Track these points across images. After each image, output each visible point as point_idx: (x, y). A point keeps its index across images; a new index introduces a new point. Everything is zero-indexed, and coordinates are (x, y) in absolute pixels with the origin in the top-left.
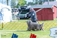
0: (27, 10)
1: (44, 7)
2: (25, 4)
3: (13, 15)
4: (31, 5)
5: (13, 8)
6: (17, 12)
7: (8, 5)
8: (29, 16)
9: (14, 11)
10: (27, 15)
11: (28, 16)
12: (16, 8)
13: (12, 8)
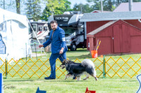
0: (71, 26)
1: (118, 19)
2: (65, 11)
3: (33, 39)
5: (32, 21)
6: (43, 32)
7: (18, 12)
8: (77, 43)
9: (35, 30)
11: (74, 43)
12: (40, 21)
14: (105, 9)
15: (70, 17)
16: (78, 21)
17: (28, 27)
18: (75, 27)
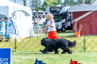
0: (61, 15)
1: (95, 10)
2: (58, 4)
3: (35, 24)
4: (71, 5)
5: (35, 11)
6: (42, 19)
7: (25, 5)
8: (66, 27)
9: (36, 17)
10: (63, 24)
11: (64, 26)
12: (40, 11)
13: (33, 10)
14: (85, 3)
15: (61, 8)
16: (67, 12)
17: (31, 15)
18: (64, 15)
